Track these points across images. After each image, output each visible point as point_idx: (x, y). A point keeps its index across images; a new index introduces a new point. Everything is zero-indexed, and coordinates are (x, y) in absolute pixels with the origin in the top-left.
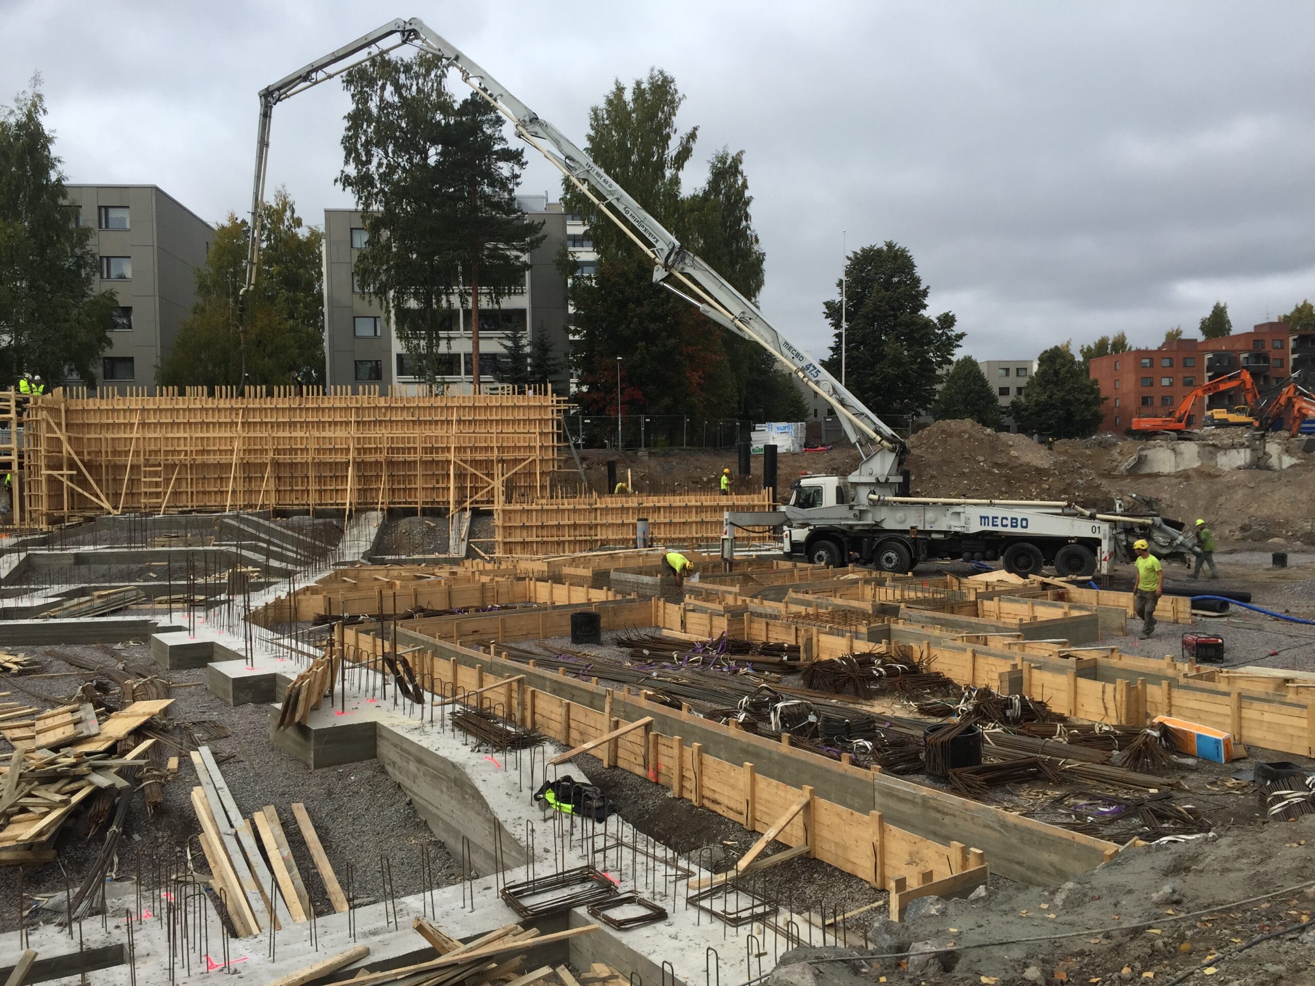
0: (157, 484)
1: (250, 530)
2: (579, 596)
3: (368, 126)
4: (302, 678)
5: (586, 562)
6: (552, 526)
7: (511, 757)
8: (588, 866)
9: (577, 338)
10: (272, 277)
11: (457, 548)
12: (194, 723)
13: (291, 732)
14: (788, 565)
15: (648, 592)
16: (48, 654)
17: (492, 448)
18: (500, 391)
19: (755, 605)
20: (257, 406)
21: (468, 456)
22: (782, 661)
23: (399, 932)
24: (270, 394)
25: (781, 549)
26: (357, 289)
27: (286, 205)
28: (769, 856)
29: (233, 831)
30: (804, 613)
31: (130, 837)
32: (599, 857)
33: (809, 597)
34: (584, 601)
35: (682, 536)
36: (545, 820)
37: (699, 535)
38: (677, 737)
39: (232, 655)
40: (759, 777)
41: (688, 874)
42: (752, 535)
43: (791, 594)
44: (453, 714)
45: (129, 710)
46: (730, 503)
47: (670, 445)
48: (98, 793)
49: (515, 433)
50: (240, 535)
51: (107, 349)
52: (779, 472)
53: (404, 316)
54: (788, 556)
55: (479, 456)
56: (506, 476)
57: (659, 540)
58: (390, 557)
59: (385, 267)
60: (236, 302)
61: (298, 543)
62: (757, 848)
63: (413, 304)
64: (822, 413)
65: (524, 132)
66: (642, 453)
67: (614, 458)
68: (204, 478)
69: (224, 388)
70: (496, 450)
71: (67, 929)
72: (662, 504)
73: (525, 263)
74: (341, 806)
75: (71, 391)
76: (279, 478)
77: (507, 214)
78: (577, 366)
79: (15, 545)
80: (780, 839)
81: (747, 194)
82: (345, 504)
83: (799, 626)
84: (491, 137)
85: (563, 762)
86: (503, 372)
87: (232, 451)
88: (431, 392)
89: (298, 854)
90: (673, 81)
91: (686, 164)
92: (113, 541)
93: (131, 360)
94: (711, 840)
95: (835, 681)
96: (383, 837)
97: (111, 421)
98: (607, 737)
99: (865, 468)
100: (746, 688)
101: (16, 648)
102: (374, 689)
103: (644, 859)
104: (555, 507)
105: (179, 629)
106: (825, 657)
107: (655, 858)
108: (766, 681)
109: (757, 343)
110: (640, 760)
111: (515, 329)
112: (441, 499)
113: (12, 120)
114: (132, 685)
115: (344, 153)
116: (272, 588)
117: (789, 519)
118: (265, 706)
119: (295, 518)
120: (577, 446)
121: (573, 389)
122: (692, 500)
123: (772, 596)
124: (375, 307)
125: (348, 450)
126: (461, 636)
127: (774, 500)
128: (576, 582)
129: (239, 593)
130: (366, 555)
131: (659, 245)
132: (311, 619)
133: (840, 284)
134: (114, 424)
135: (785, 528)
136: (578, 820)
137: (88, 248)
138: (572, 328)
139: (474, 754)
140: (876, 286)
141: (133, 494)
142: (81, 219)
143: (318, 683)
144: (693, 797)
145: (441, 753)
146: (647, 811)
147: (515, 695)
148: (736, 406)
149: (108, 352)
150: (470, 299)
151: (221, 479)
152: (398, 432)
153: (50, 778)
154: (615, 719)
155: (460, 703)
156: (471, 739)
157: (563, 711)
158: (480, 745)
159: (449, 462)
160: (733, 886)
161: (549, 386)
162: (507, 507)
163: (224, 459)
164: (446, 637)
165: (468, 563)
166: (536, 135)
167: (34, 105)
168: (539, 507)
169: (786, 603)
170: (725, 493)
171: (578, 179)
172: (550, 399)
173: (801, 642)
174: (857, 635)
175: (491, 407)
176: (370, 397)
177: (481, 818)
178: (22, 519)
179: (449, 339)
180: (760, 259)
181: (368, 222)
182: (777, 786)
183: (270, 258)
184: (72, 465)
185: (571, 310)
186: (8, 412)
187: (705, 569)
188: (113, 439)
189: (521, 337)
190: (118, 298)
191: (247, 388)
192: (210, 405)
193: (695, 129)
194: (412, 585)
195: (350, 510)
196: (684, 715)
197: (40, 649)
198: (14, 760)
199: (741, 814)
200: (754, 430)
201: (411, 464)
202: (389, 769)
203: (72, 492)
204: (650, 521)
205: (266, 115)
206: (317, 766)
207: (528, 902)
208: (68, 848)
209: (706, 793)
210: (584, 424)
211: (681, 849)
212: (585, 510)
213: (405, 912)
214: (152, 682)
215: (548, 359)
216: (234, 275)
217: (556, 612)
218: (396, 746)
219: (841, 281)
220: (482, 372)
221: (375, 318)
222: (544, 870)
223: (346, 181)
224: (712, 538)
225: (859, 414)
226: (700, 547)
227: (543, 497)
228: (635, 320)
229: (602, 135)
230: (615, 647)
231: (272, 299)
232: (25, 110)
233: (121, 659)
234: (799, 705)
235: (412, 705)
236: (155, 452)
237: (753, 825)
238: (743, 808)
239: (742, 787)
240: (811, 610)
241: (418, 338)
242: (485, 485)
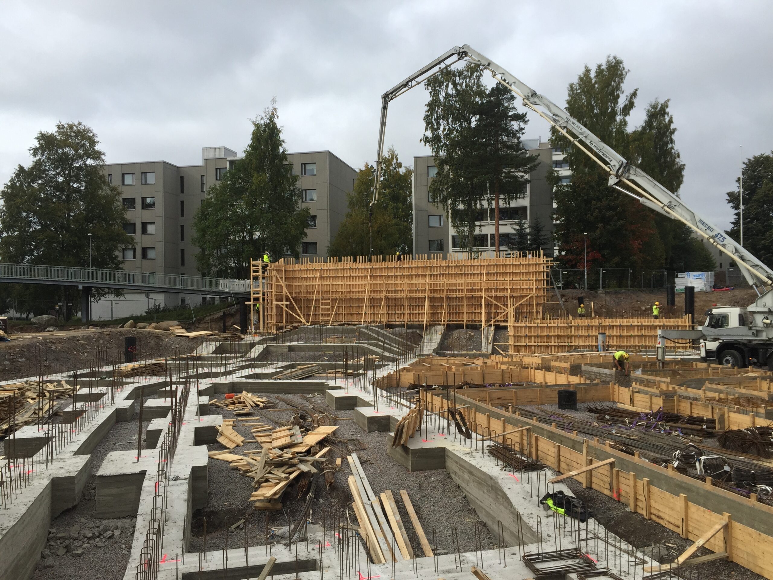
0: (328, 310)
1: (374, 335)
2: (562, 380)
3: (438, 109)
4: (404, 419)
5: (566, 359)
6: (544, 336)
7: (525, 476)
8: (576, 549)
9: (558, 222)
10: (385, 196)
11: (486, 348)
12: (348, 440)
13: (399, 449)
14: (704, 365)
15: (607, 379)
16: (277, 398)
17: (507, 289)
18: (511, 255)
19: (681, 390)
20: (378, 267)
21: (493, 294)
22: (702, 429)
23: (463, 573)
24: (384, 260)
25: (699, 355)
26: (430, 200)
27: (394, 156)
28: (699, 556)
29: (370, 502)
30: (717, 398)
31: (318, 500)
32: (583, 544)
33: (721, 387)
34: (565, 383)
35: (628, 344)
36: (548, 517)
37: (640, 344)
38: (633, 473)
39: (366, 404)
40: (690, 504)
41: (643, 562)
42: (677, 345)
43: (707, 385)
44: (489, 446)
45: (317, 430)
46: (661, 324)
47: (619, 287)
48: (303, 474)
49: (521, 280)
50: (368, 338)
51: (305, 238)
52: (696, 304)
53: (456, 214)
54: (703, 360)
55: (500, 294)
56: (515, 306)
57: (613, 347)
58: (448, 352)
59: (446, 187)
60: (367, 211)
61: (399, 343)
62: (690, 551)
63: (461, 207)
64: (726, 266)
65: (528, 102)
66: (601, 291)
67: (582, 295)
68: (351, 306)
69: (361, 257)
70: (509, 291)
71: (288, 547)
72: (614, 324)
73: (526, 180)
74: (426, 495)
75: (287, 260)
76: (389, 306)
77: (516, 151)
78: (558, 239)
79: (261, 341)
80: (706, 546)
81: (672, 126)
82: (423, 321)
83: (714, 406)
84: (507, 108)
85: (557, 482)
86: (513, 244)
87: (365, 291)
88: (471, 257)
89: (404, 520)
90: (621, 63)
91: (631, 112)
92: (307, 340)
93: (315, 243)
94: (657, 541)
95: (742, 445)
96: (451, 515)
97: (306, 276)
98: (585, 469)
99: (760, 302)
100: (677, 445)
101: (262, 394)
102: (443, 428)
103: (613, 549)
104: (546, 325)
105: (339, 388)
106: (734, 428)
107: (620, 549)
108: (691, 441)
109: (679, 221)
110: (607, 486)
111: (521, 219)
112: (477, 319)
113: (262, 122)
114: (317, 417)
115: (425, 124)
116: (386, 368)
117: (704, 335)
118: (384, 434)
119: (397, 329)
120: (559, 288)
121: (556, 253)
122: (635, 322)
123: (693, 386)
124: (440, 210)
125: (425, 290)
126: (491, 400)
127: (693, 323)
128: (560, 371)
129: (370, 370)
130: (435, 351)
131: (612, 163)
132: (407, 386)
133: (738, 181)
134: (307, 278)
135: (702, 341)
136: (568, 519)
137: (296, 186)
138: (555, 216)
139: (502, 472)
140: (765, 181)
141: (316, 315)
142: (293, 171)
143: (413, 422)
144: (644, 513)
145: (483, 469)
146: (613, 518)
147: (525, 438)
148: (664, 262)
149: (305, 240)
150: (494, 203)
151: (359, 307)
152: (452, 281)
153: (280, 465)
154: (590, 458)
155: (493, 440)
156: (500, 463)
157: (556, 450)
158: (505, 467)
159: (481, 297)
160: (675, 574)
161: (542, 252)
162: (517, 325)
163: (361, 296)
164: (482, 400)
165: (493, 357)
166: (535, 103)
167: (273, 114)
168: (536, 325)
169: (704, 390)
170: (656, 317)
171: (560, 127)
172: (542, 260)
173: (716, 417)
174: (757, 415)
175: (506, 265)
176: (437, 260)
177: (508, 511)
178: (264, 327)
179: (480, 226)
180: (682, 168)
181: (438, 162)
182: (704, 511)
183: (384, 186)
184: (287, 299)
185: (555, 206)
186: (258, 272)
187: (645, 366)
188: (307, 285)
189: (524, 223)
190: (310, 211)
191: (373, 257)
192: (354, 267)
193: (636, 90)
194: (462, 369)
195: (426, 325)
196: (636, 459)
197: (273, 395)
198: (263, 453)
199: (678, 527)
200: (677, 277)
201: (460, 299)
202: (453, 476)
203: (287, 313)
204: (607, 334)
205: (385, 108)
206: (413, 470)
207: (539, 566)
208: (288, 503)
209: (653, 511)
210: (563, 274)
211: (638, 546)
212: (564, 327)
213: (465, 562)
214: (327, 416)
215: (541, 235)
216: (367, 196)
217: (548, 389)
218: (456, 462)
219: (739, 179)
220: (501, 244)
221: (440, 216)
222: (549, 548)
223: (426, 140)
224: (649, 346)
225: (755, 266)
226: (641, 351)
227: (538, 319)
228: (597, 211)
229: (576, 100)
230: (586, 413)
231: (385, 208)
232: (268, 117)
233: (311, 403)
234: (717, 458)
235: (465, 440)
236: (327, 292)
237: (687, 535)
238: (680, 523)
239: (679, 509)
240: (722, 396)
241: (463, 226)
242: (502, 311)
